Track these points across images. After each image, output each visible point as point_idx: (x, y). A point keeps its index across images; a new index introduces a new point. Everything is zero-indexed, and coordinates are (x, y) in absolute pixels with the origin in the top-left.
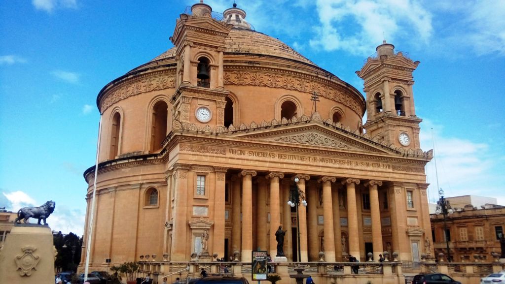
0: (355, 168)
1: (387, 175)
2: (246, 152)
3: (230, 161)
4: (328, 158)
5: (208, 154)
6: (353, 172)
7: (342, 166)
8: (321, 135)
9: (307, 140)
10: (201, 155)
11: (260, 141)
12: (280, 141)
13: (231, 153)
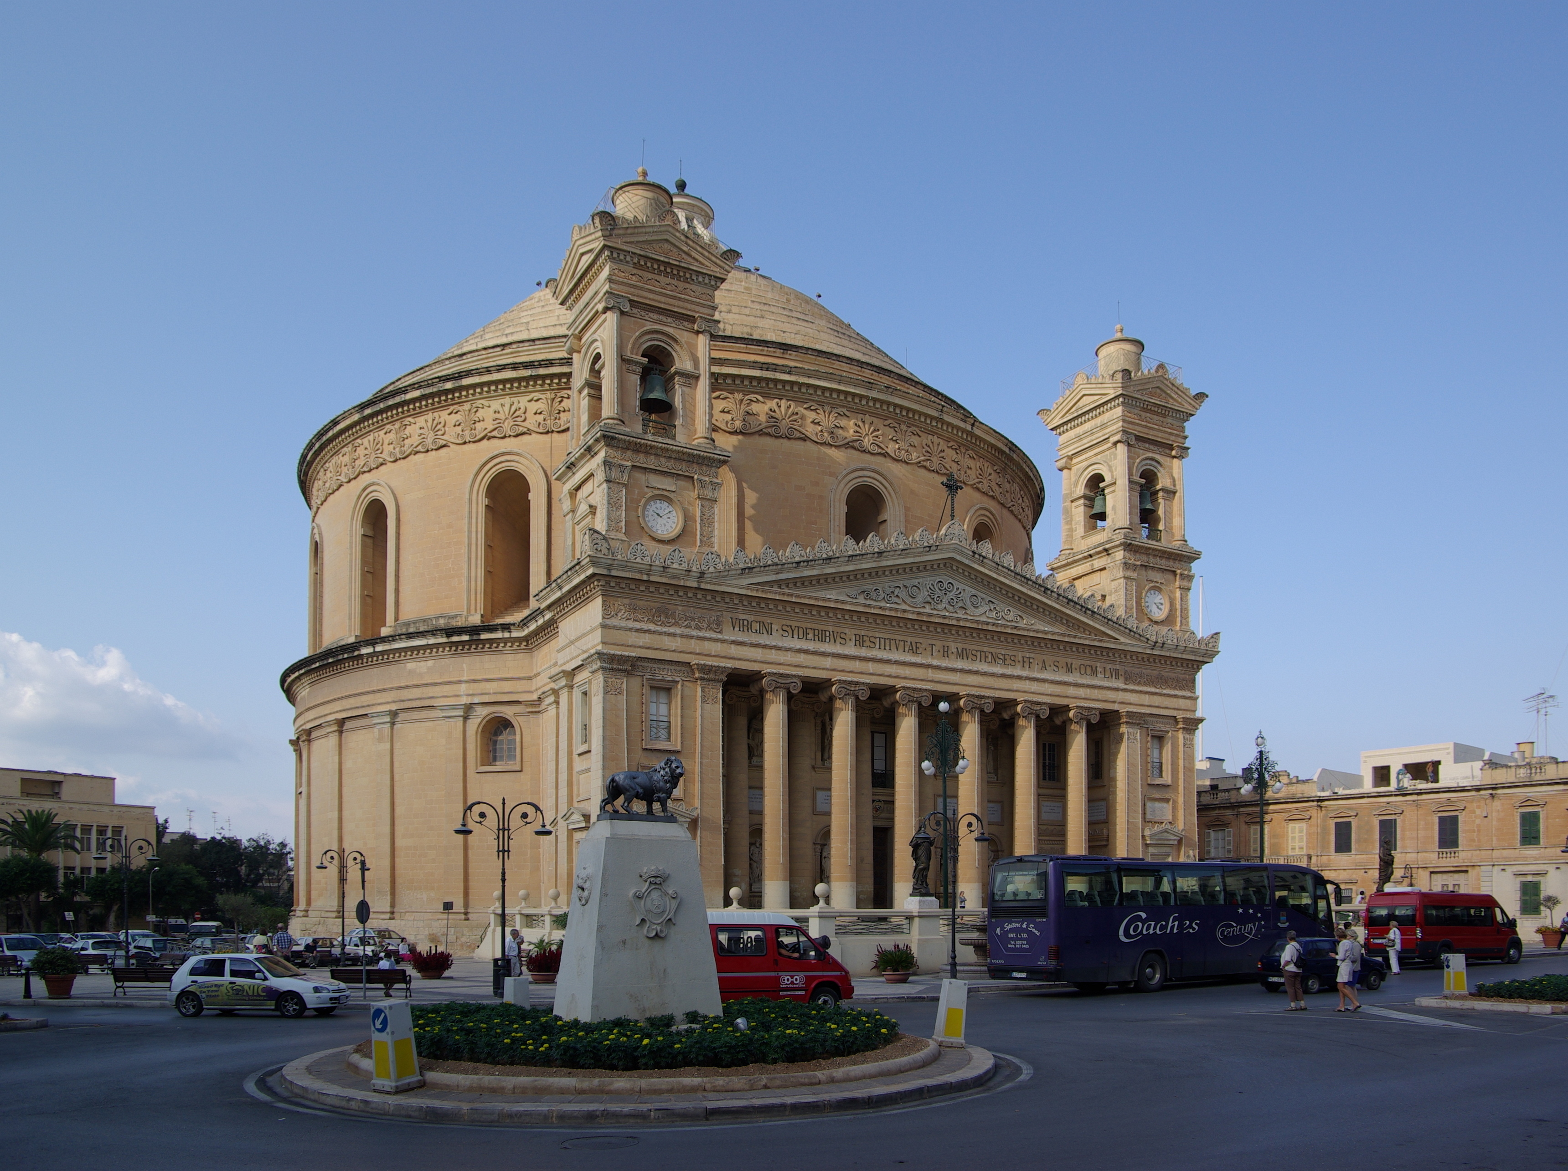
0: (1038, 675)
1: (1111, 695)
2: (774, 627)
3: (734, 650)
4: (976, 648)
5: (678, 631)
6: (1034, 687)
7: (1009, 671)
8: (961, 586)
9: (929, 599)
10: (660, 633)
11: (810, 598)
12: (861, 599)
13: (737, 629)
